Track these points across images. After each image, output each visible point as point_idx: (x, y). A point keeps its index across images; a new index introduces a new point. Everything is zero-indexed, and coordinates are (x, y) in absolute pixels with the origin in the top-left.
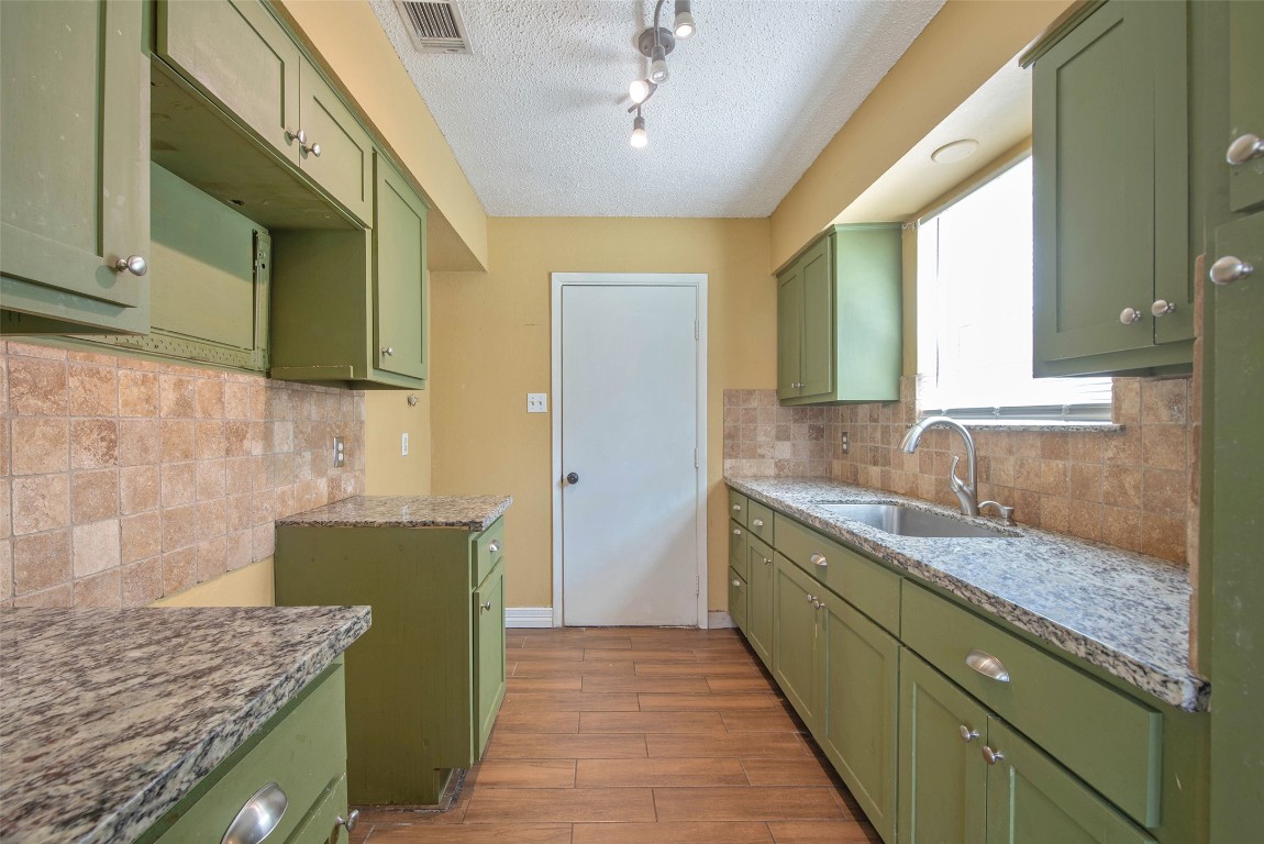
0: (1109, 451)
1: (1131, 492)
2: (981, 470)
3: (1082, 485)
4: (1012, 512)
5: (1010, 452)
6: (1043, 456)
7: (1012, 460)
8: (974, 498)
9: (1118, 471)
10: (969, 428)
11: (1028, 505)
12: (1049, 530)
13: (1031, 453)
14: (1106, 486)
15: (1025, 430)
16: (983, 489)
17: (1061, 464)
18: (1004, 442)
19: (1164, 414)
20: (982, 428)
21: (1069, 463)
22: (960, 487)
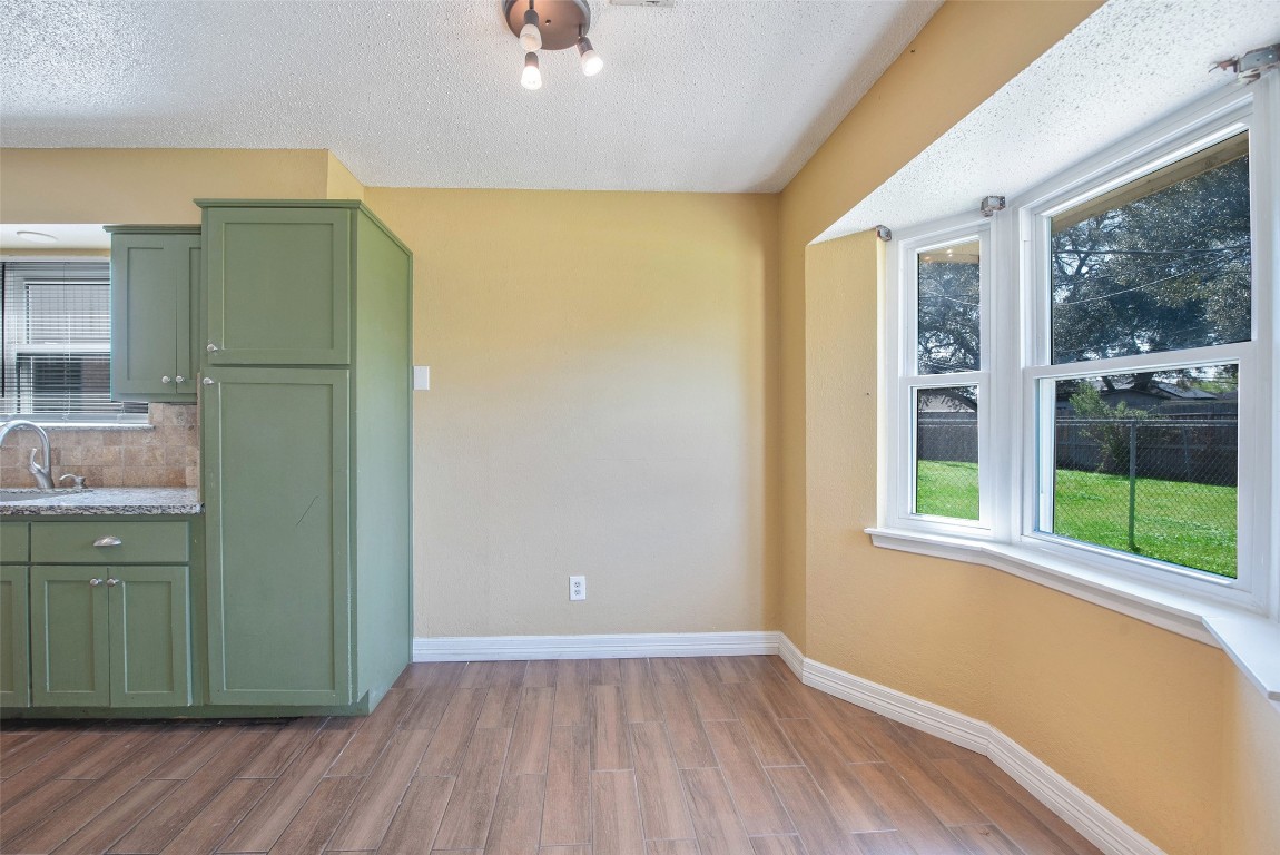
0: (147, 440)
1: (159, 458)
2: (55, 457)
3: (131, 458)
4: (84, 480)
5: (78, 443)
6: (105, 444)
7: (80, 448)
8: (49, 477)
9: (152, 449)
10: (46, 429)
11: (93, 475)
12: (110, 486)
13: (96, 443)
14: (145, 457)
15: (92, 429)
16: (55, 470)
17: (117, 448)
18: (74, 437)
19: (175, 420)
20: (53, 428)
21: (123, 447)
22: (39, 470)
